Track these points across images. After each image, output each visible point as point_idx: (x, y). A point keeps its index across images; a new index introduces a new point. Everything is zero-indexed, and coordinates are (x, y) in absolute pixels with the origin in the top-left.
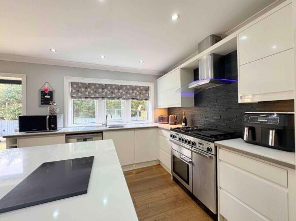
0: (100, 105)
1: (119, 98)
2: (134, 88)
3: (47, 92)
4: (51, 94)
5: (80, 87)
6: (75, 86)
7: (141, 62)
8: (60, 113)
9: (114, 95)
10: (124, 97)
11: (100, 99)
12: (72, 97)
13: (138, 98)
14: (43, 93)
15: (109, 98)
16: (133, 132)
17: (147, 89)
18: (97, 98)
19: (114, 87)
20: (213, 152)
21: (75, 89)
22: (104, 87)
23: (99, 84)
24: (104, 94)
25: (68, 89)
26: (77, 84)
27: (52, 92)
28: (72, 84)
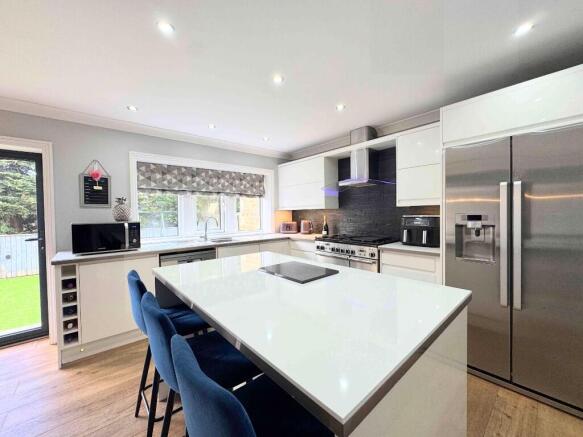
1: (219, 193)
2: (242, 177)
3: (97, 180)
4: (105, 182)
5: (152, 171)
6: (143, 168)
7: (266, 139)
9: (211, 188)
10: (228, 191)
11: (189, 194)
12: (139, 189)
13: (249, 193)
14: (89, 181)
17: (261, 179)
18: (183, 191)
19: (210, 173)
20: (376, 257)
21: (143, 175)
22: (195, 173)
23: (185, 168)
24: (195, 185)
26: (147, 165)
27: (106, 180)
28: (139, 164)
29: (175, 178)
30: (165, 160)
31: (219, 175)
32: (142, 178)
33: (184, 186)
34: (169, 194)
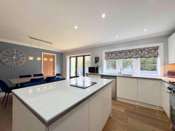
0: (119, 63)
1: (130, 58)
2: (142, 50)
4: (98, 58)
6: (107, 54)
8: (100, 66)
9: (127, 56)
11: (119, 59)
12: (106, 59)
14: (96, 58)
15: (124, 58)
16: (136, 80)
17: (156, 49)
18: (117, 58)
23: (118, 51)
24: (121, 56)
25: (104, 56)
26: (108, 52)
29: (115, 55)
30: (112, 50)
31: (130, 51)
32: (106, 56)
33: (117, 57)
34: (113, 60)
